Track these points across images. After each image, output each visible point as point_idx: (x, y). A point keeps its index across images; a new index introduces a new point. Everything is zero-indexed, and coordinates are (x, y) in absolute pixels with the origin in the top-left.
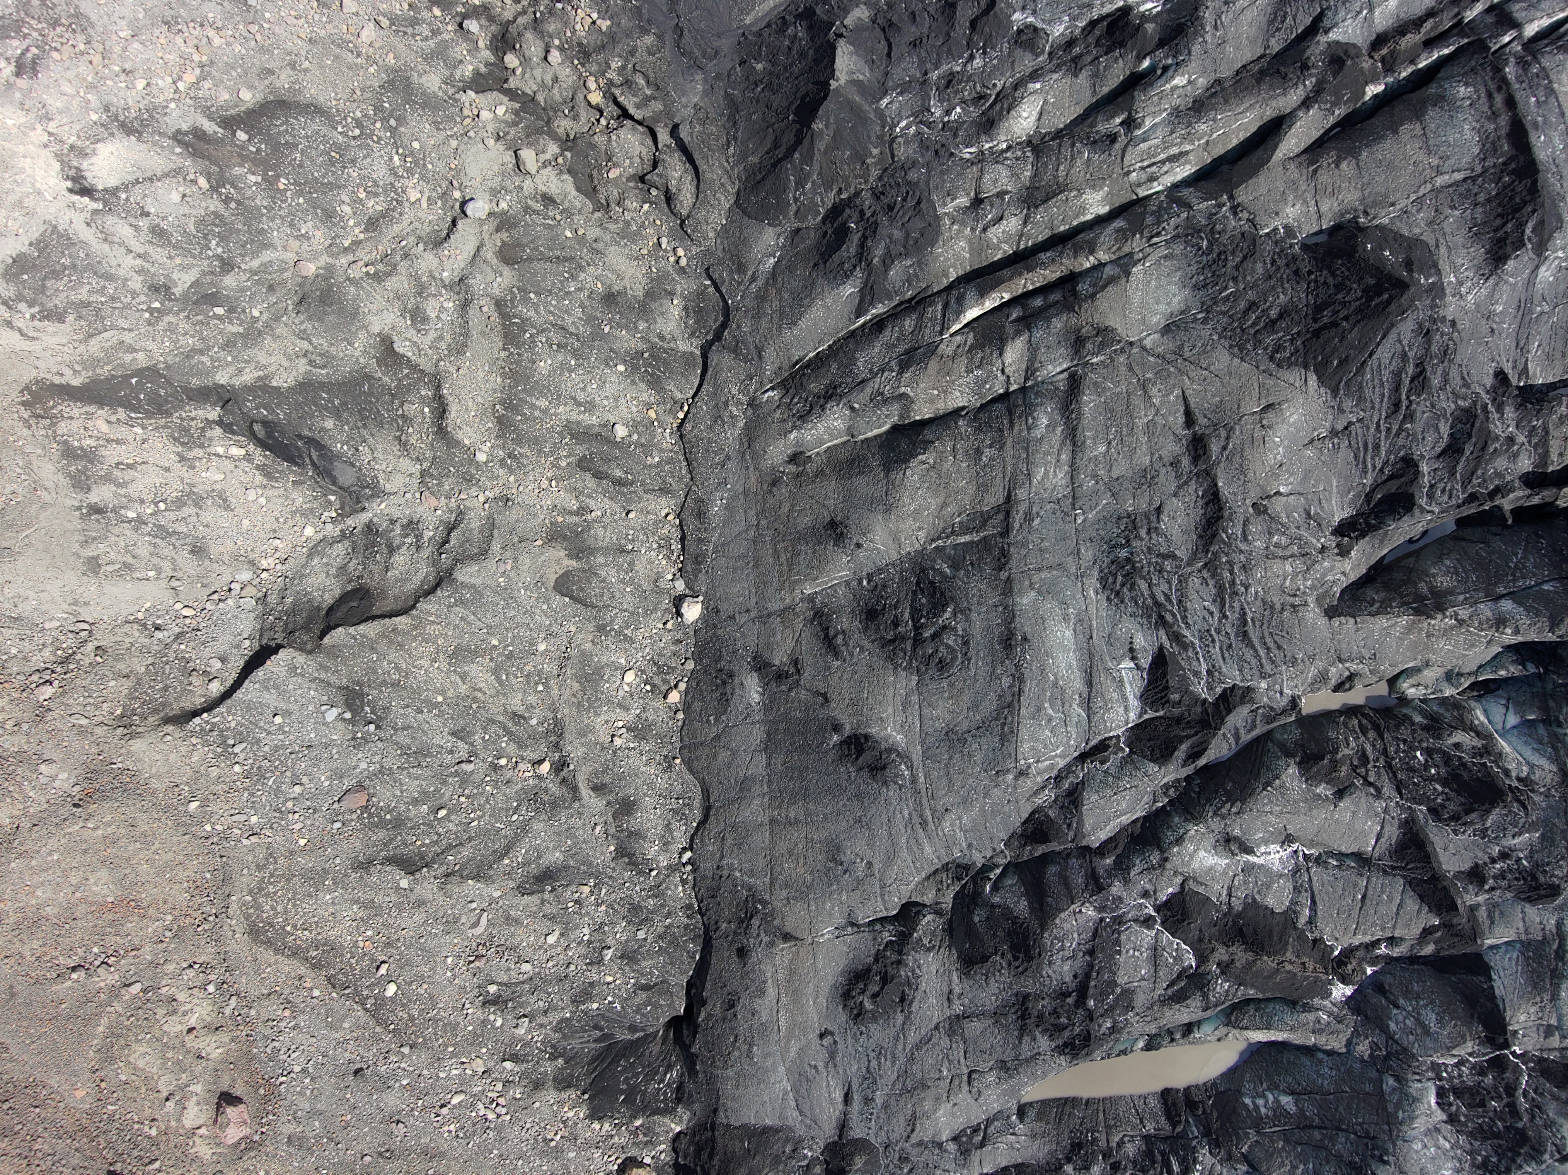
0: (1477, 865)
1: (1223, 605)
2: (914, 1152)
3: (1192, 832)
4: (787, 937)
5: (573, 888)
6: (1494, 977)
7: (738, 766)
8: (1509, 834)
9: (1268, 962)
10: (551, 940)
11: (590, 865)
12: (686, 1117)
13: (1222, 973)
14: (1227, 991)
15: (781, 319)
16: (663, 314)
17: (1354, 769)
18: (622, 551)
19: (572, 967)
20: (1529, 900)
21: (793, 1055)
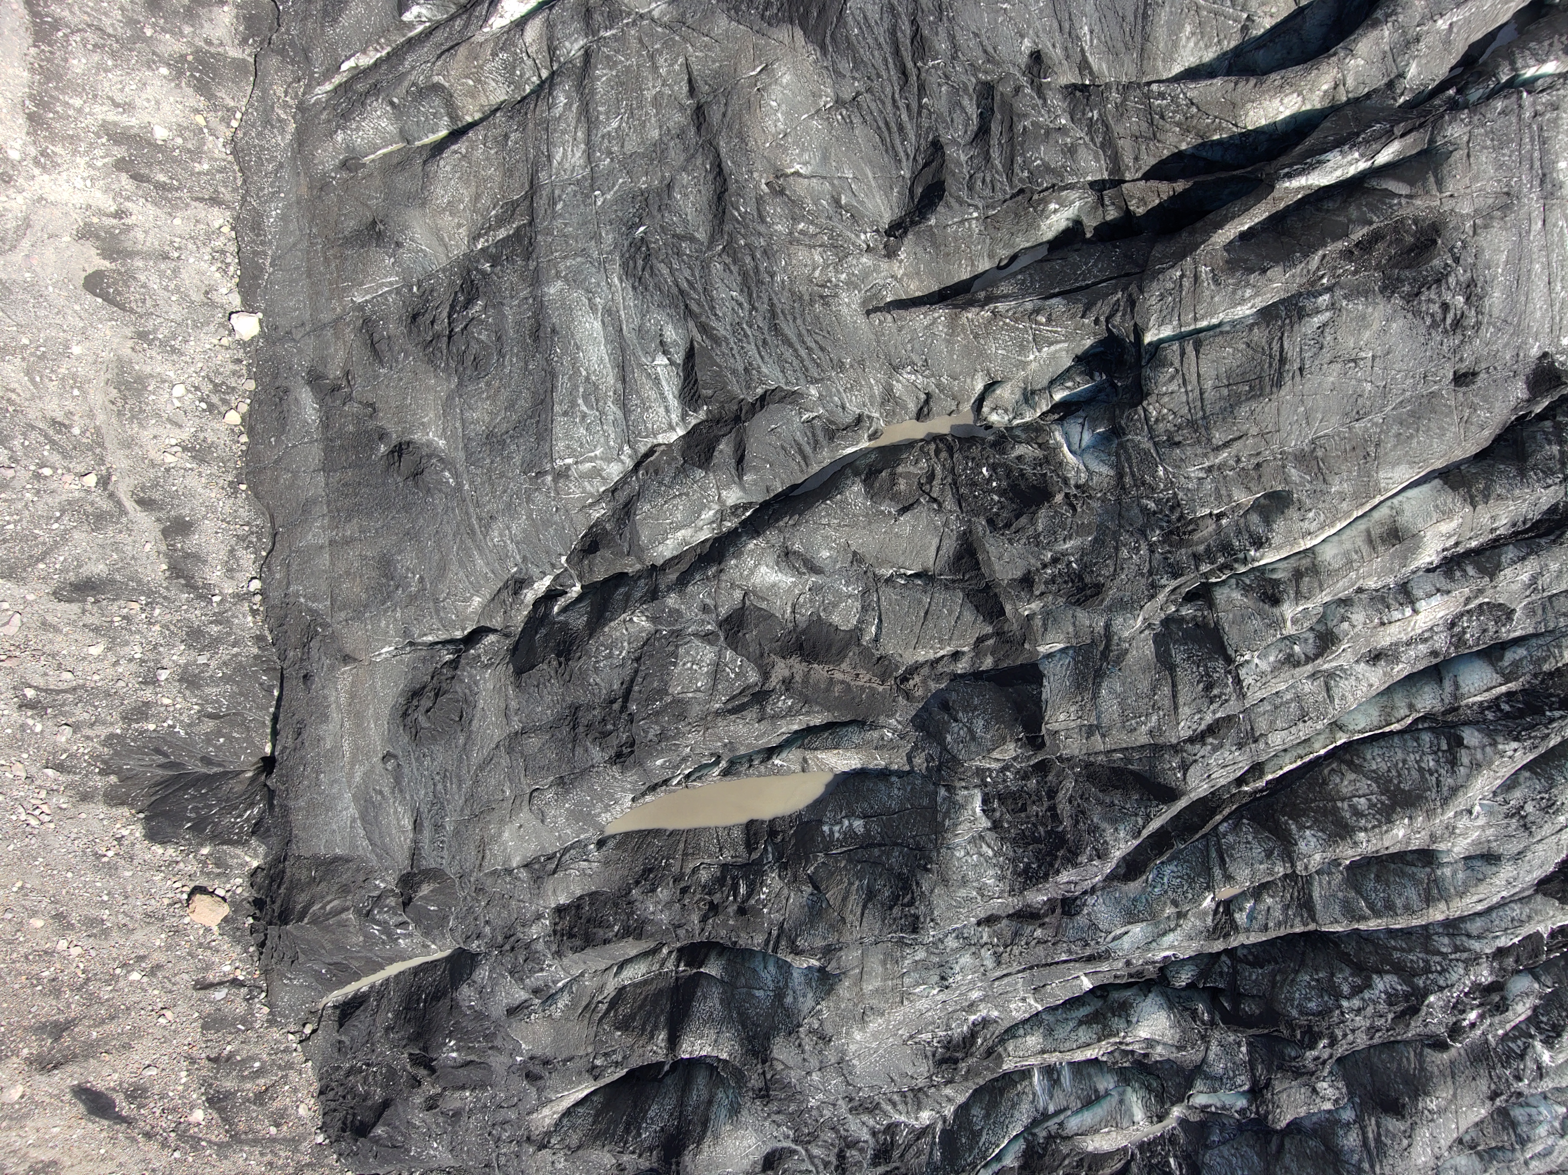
0: (1029, 572)
1: (750, 295)
2: (489, 881)
3: (751, 546)
4: (347, 659)
5: (122, 603)
6: (1045, 683)
7: (299, 488)
8: (1060, 538)
9: (820, 671)
10: (95, 651)
11: (139, 582)
12: (262, 850)
13: (787, 690)
14: (790, 708)
15: (323, 18)
16: (211, 20)
17: (920, 485)
18: (166, 257)
19: (121, 684)
20: (1078, 603)
21: (357, 778)
